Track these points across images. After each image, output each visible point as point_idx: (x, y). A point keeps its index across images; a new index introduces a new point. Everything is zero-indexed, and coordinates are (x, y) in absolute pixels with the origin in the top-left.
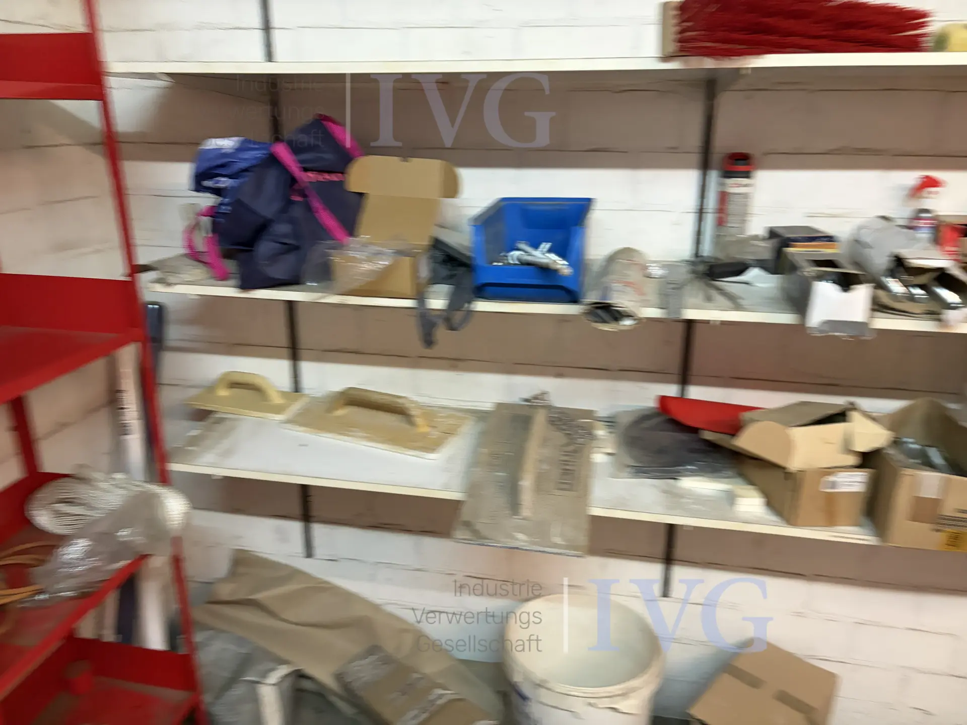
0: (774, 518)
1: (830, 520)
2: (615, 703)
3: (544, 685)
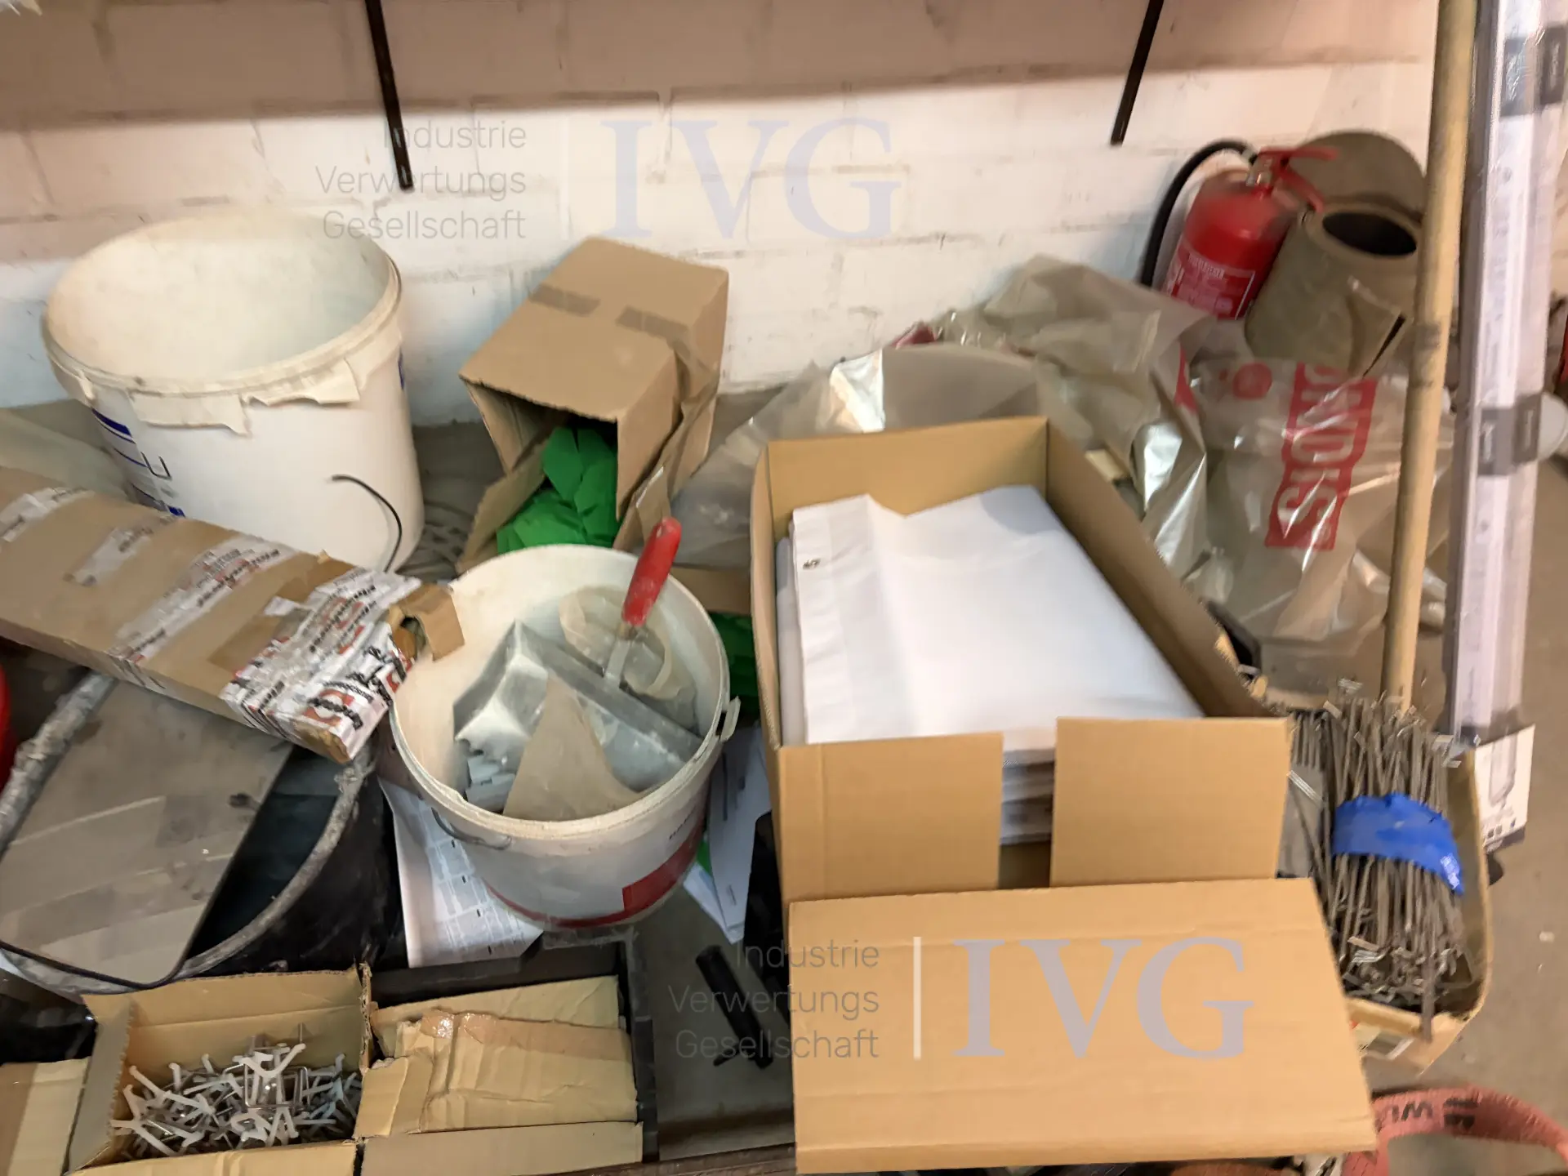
2: (303, 387)
3: (141, 388)
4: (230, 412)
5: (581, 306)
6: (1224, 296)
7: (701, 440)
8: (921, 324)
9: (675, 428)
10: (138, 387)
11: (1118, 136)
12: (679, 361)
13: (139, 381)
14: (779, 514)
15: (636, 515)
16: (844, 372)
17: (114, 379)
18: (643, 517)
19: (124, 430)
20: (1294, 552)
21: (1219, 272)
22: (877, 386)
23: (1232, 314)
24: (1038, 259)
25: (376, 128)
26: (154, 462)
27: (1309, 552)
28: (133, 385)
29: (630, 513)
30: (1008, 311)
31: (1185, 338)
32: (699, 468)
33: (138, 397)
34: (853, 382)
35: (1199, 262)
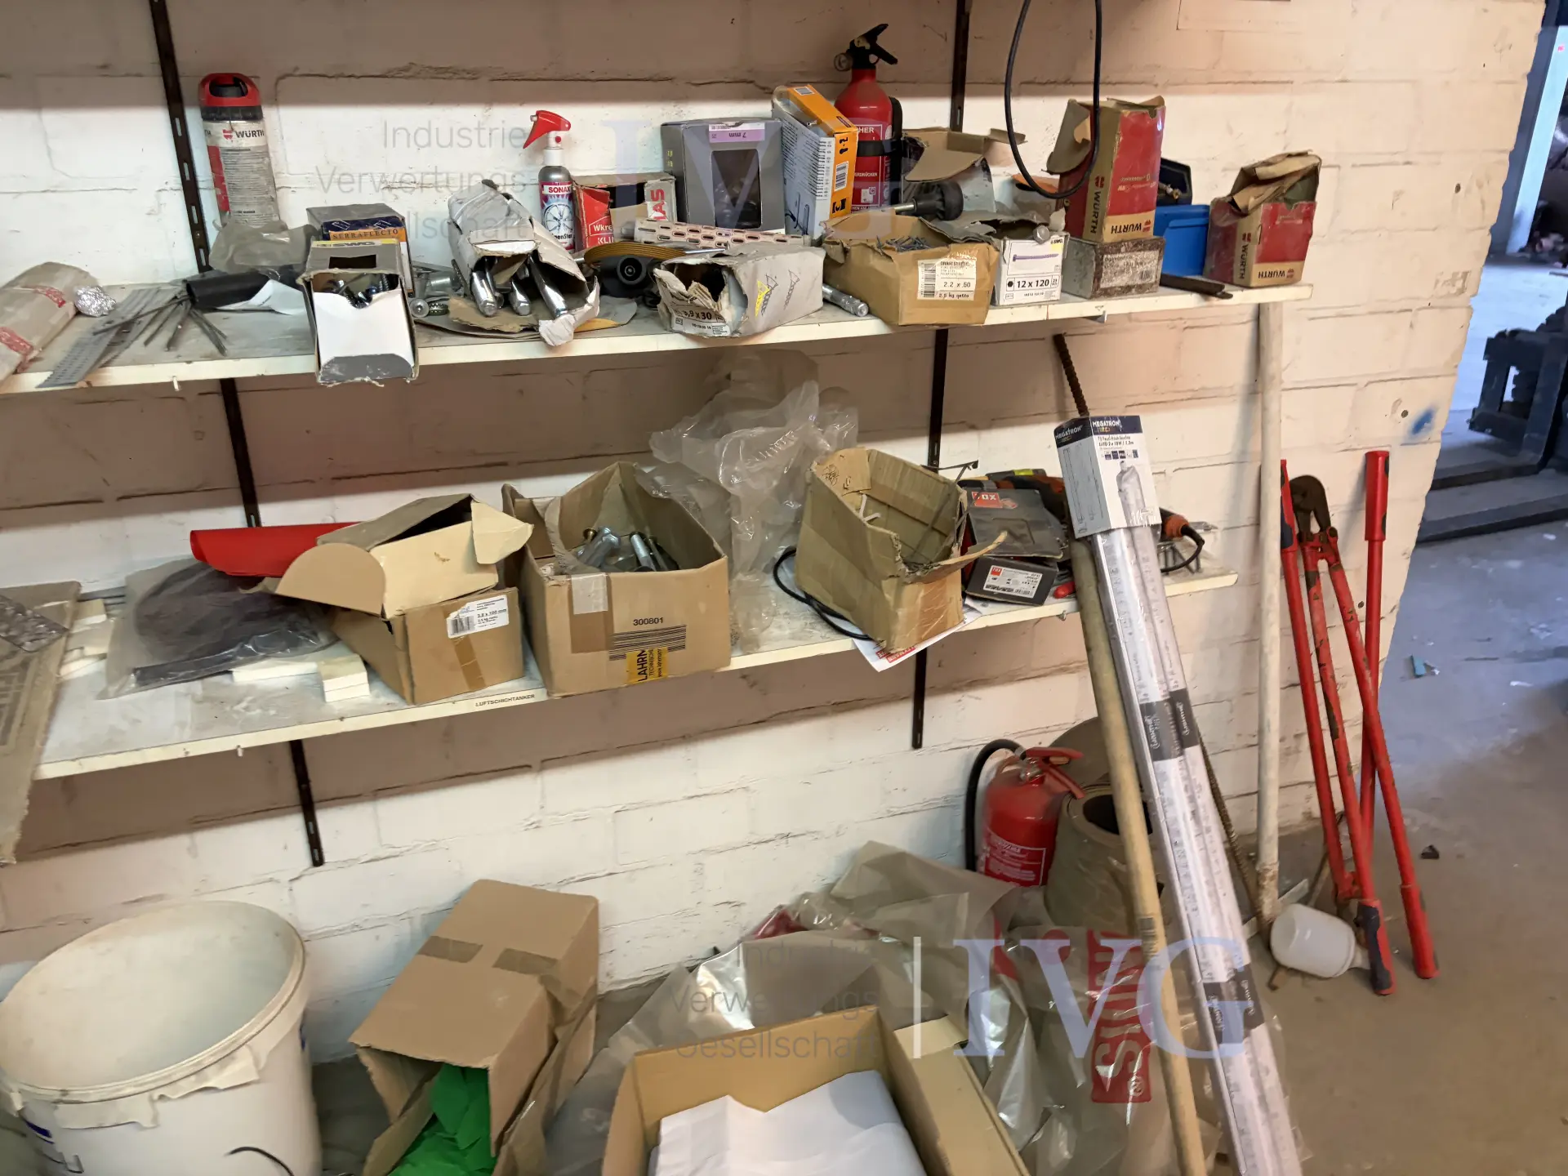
0: (387, 698)
1: (475, 681)
2: (206, 1079)
3: (64, 1098)
4: (140, 1110)
5: (463, 952)
6: (1024, 868)
7: (583, 1048)
8: (780, 907)
9: (551, 1050)
10: (64, 1099)
11: (917, 743)
12: (549, 994)
13: (65, 1092)
14: (649, 1123)
15: (510, 1149)
16: (710, 968)
17: (42, 1092)
18: (518, 1150)
19: (45, 1133)
20: (1116, 1106)
21: (1016, 849)
22: (740, 979)
23: (1036, 882)
24: (871, 845)
25: (294, 824)
26: (69, 1158)
27: (1130, 1105)
28: (57, 1096)
29: (504, 1149)
30: (851, 893)
31: (997, 909)
32: (585, 1072)
33: (61, 1106)
34: (718, 976)
35: (1000, 842)
